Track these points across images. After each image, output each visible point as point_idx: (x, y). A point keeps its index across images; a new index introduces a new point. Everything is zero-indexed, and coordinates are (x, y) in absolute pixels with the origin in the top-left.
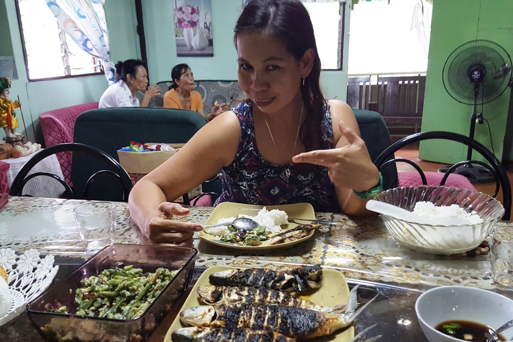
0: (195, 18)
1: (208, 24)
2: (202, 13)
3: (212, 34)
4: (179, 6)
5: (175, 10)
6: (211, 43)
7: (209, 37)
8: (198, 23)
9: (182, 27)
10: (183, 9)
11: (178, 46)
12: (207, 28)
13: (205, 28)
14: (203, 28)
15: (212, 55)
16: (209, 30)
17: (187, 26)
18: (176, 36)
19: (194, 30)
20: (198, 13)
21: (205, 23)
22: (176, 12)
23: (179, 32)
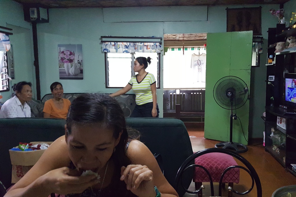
0: (72, 57)
1: (80, 61)
2: (76, 55)
3: (82, 67)
4: (62, 51)
5: (59, 53)
6: (82, 71)
7: (81, 68)
8: (74, 61)
9: (63, 62)
10: (65, 52)
11: (60, 73)
13: (78, 63)
14: (77, 63)
15: (82, 79)
16: (81, 65)
17: (67, 62)
18: (60, 67)
19: (71, 64)
20: (74, 55)
21: (78, 60)
22: (60, 54)
23: (61, 65)
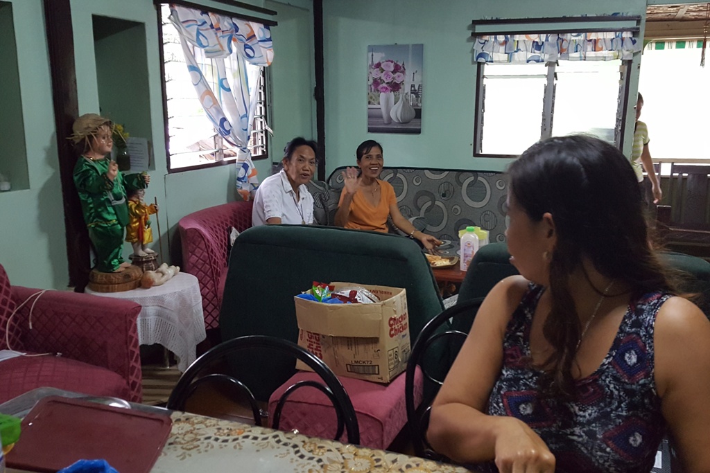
0: (398, 78)
1: (417, 89)
2: (409, 72)
3: (421, 102)
4: (376, 62)
5: (370, 66)
6: (418, 114)
7: (417, 105)
8: (402, 86)
9: (378, 91)
10: (382, 66)
11: (370, 117)
12: (414, 92)
13: (412, 93)
14: (409, 93)
15: (418, 132)
16: (417, 96)
17: (387, 89)
18: (369, 103)
19: (395, 96)
20: (403, 72)
21: (413, 86)
22: (372, 70)
23: (374, 98)
